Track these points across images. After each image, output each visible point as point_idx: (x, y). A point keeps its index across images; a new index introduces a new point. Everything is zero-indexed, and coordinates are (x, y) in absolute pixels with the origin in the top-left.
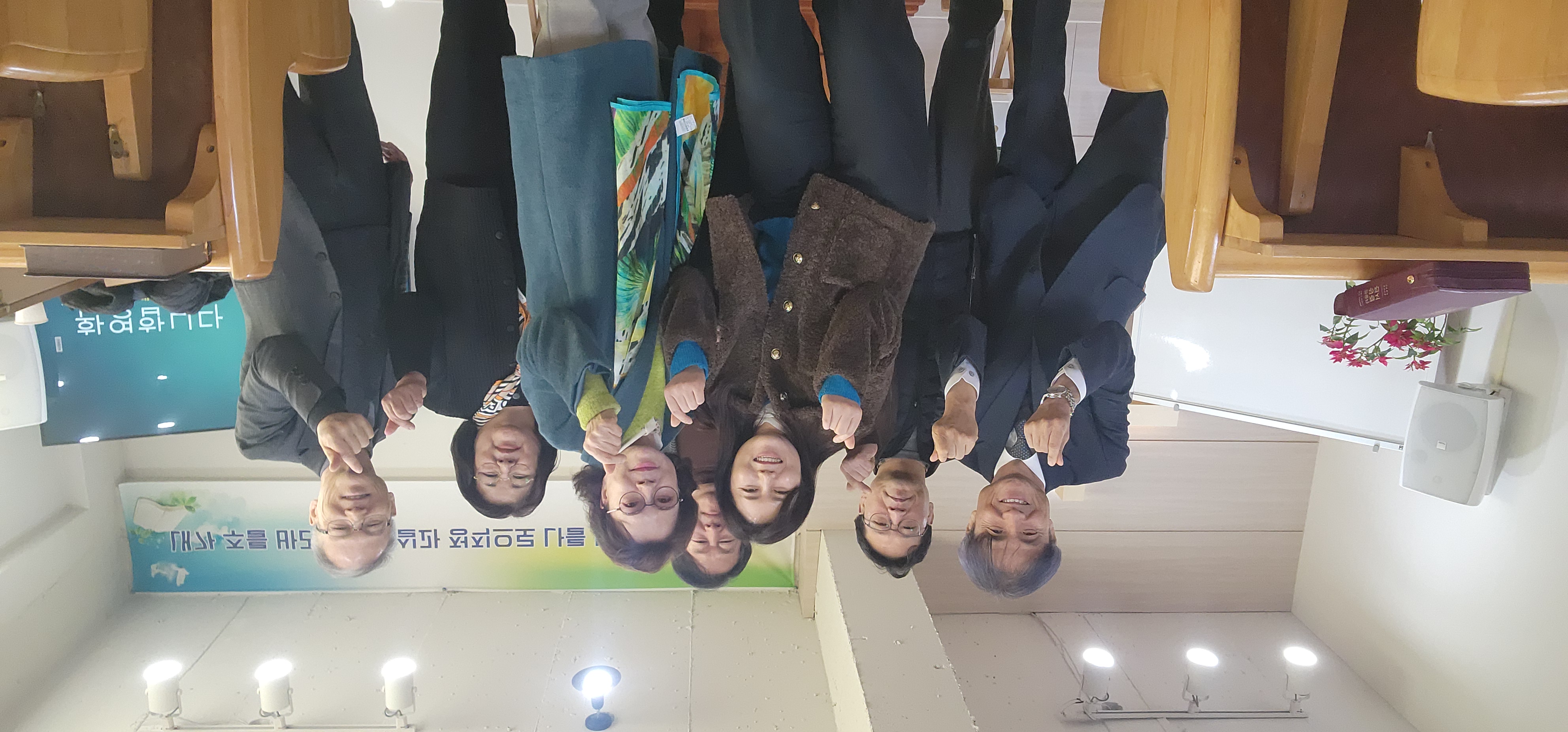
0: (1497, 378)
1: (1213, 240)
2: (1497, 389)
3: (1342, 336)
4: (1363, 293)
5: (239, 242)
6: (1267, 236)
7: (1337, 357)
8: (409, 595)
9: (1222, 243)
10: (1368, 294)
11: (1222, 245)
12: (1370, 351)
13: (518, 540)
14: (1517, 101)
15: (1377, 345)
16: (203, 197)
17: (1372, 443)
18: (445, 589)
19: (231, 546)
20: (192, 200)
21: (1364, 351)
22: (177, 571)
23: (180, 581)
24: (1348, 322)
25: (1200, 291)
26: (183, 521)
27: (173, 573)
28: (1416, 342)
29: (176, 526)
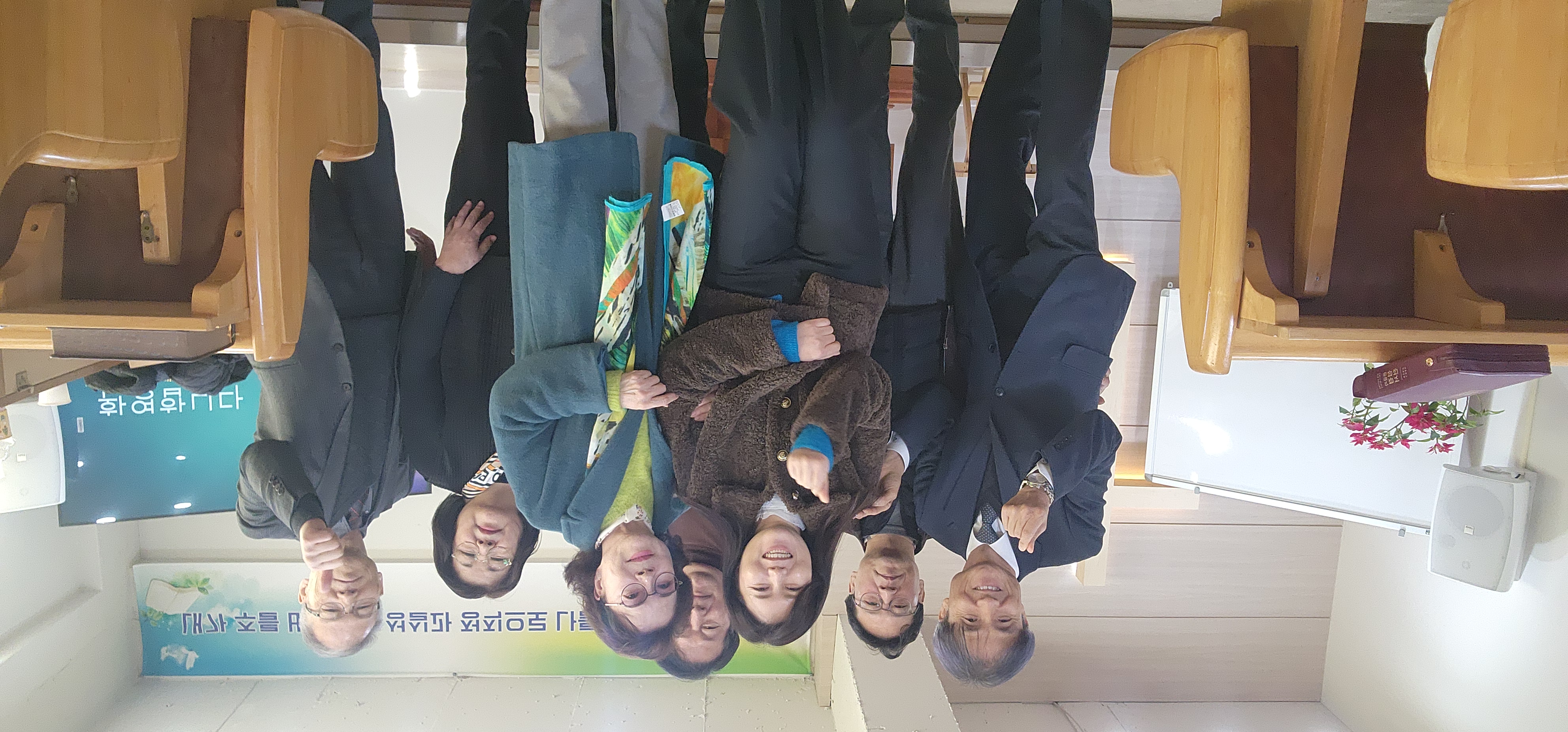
0: (1522, 461)
1: (1228, 322)
2: (1522, 473)
3: (1362, 418)
4: (1382, 375)
5: (262, 324)
6: (1283, 318)
7: (1359, 440)
8: (420, 680)
9: (1238, 325)
10: (1386, 376)
11: (1238, 327)
12: (1392, 433)
13: (530, 624)
15: (1399, 427)
16: (229, 280)
17: (1398, 527)
18: (455, 674)
19: (243, 628)
20: (219, 283)
21: (1385, 434)
22: (187, 655)
23: (189, 665)
24: (1368, 405)
25: (1215, 373)
26: (195, 603)
27: (182, 657)
28: (1438, 425)
29: (187, 609)
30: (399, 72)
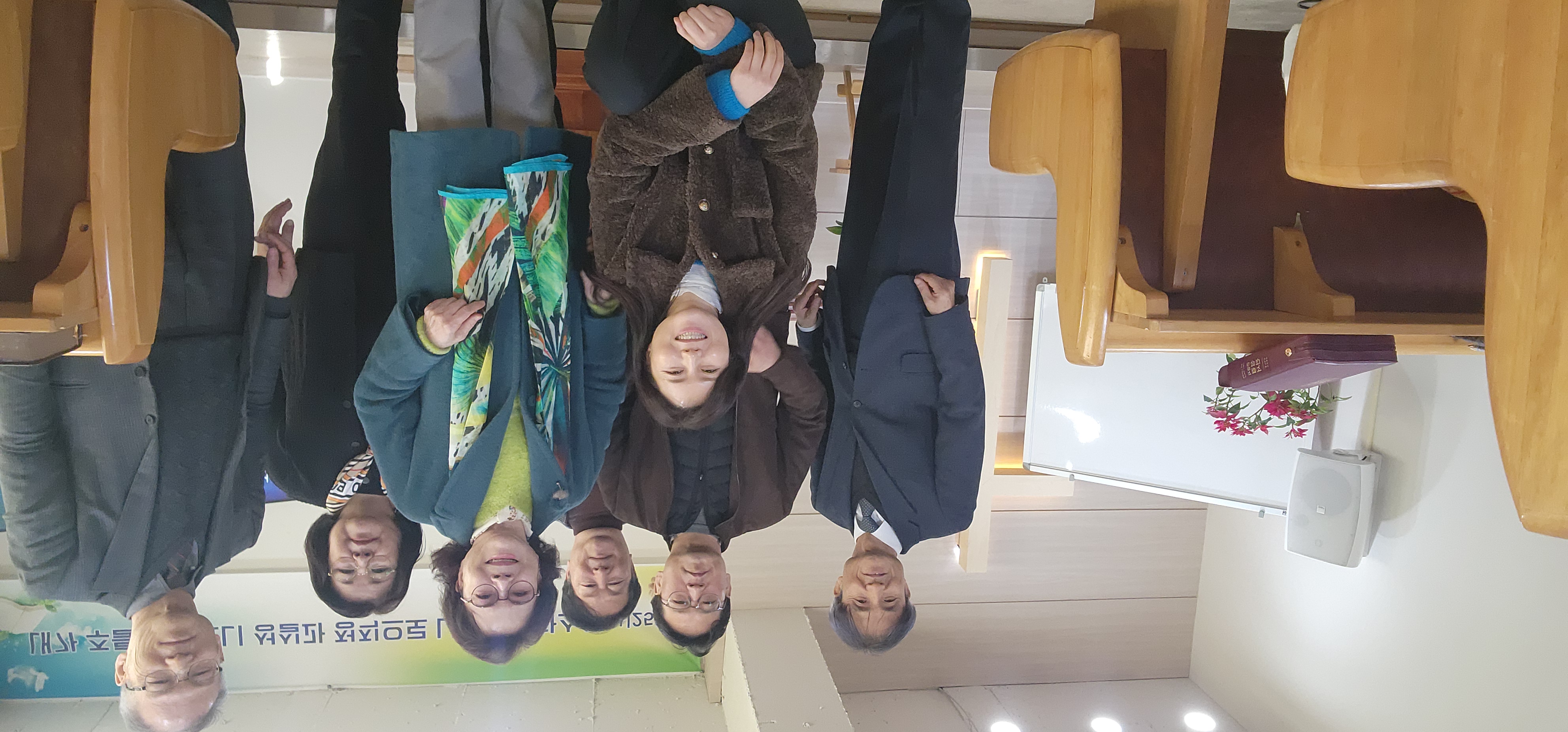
0: (1368, 443)
1: (1103, 315)
2: (1368, 455)
3: (1225, 406)
4: (1246, 365)
5: (113, 324)
6: (1155, 312)
7: (1222, 427)
8: (292, 693)
9: (1111, 319)
10: (1250, 366)
11: (1111, 321)
12: (1252, 420)
13: (409, 632)
14: (1378, 185)
15: (1258, 414)
16: (76, 277)
17: (1258, 509)
18: (330, 686)
19: (95, 647)
20: (62, 281)
21: (1246, 420)
22: (36, 676)
23: (39, 687)
24: (1230, 393)
25: (1089, 365)
26: (42, 621)
27: (31, 678)
28: (1293, 411)
29: (35, 627)
30: (260, 60)
